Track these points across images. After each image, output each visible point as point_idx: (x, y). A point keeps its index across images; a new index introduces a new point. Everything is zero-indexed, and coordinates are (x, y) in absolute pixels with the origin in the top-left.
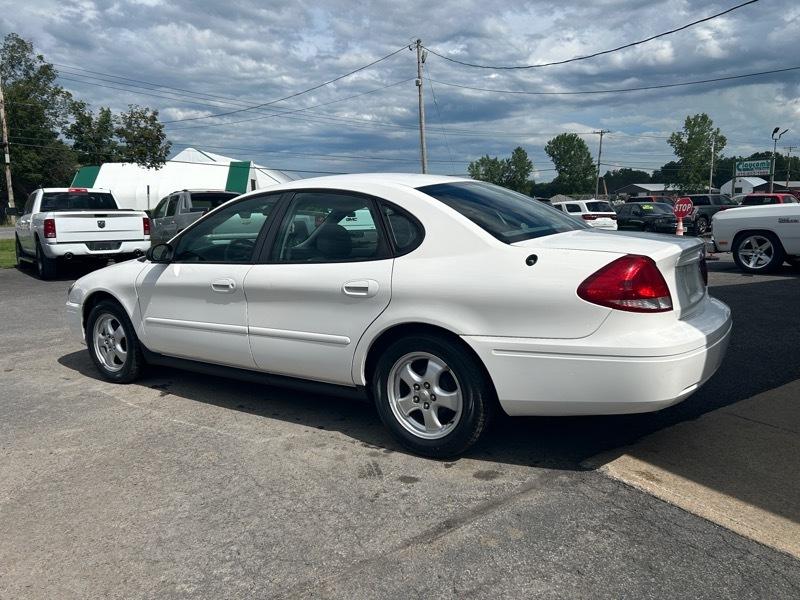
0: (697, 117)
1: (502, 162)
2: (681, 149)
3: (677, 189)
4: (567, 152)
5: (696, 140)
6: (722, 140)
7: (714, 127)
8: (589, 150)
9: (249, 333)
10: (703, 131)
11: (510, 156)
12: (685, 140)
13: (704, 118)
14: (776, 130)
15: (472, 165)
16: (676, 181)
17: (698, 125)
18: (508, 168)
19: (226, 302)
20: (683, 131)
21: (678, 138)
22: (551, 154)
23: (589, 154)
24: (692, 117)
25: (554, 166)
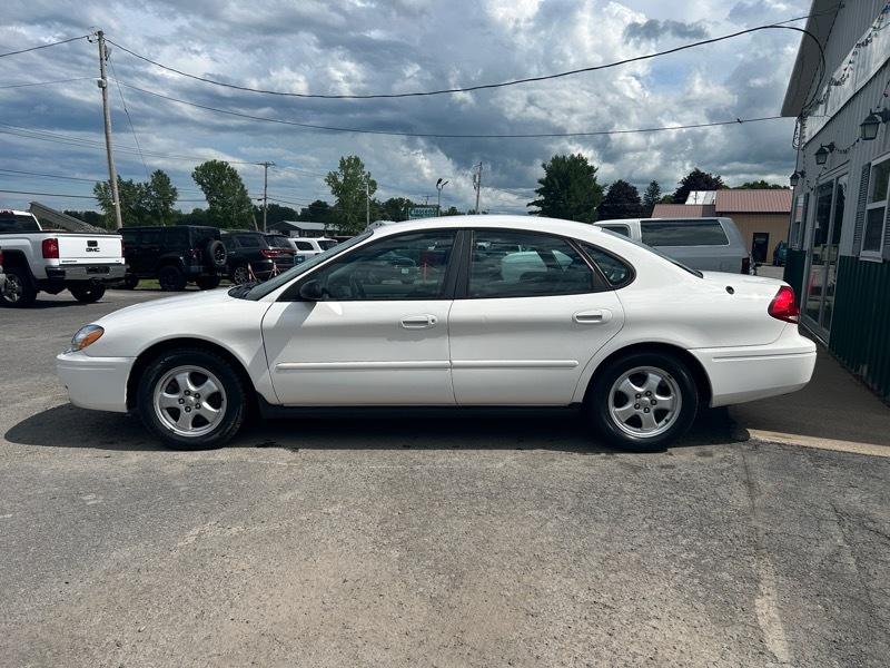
0: (350, 158)
1: (139, 185)
2: (338, 189)
3: (337, 229)
4: (219, 181)
5: (350, 181)
6: (373, 184)
7: (366, 170)
8: (243, 182)
9: (453, 367)
10: (355, 174)
11: (149, 180)
12: (341, 179)
13: (357, 160)
14: (440, 181)
15: (98, 186)
16: (336, 222)
17: (352, 165)
18: (147, 194)
19: (417, 339)
20: (338, 171)
21: (335, 179)
22: (200, 182)
23: (243, 186)
24: (346, 158)
25: (204, 196)
